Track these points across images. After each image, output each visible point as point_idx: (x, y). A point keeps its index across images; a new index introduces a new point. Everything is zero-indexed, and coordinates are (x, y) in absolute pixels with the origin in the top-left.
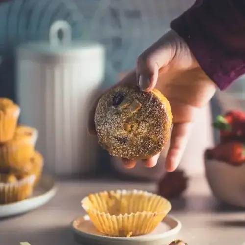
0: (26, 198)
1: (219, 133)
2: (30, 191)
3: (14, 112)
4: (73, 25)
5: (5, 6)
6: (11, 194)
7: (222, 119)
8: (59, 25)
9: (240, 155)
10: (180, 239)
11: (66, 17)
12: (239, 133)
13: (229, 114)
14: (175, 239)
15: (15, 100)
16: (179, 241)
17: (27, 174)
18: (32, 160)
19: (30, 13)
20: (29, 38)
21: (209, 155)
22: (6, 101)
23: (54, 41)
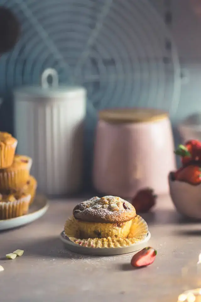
0: (23, 215)
1: (181, 159)
2: (26, 208)
3: (12, 143)
4: (60, 72)
5: (4, 57)
6: (11, 211)
7: (183, 147)
8: (48, 72)
9: (198, 177)
10: (150, 246)
11: (54, 65)
12: (197, 159)
13: (189, 143)
14: (146, 246)
15: (13, 134)
16: (149, 248)
17: (24, 194)
18: (28, 183)
19: (25, 62)
20: (24, 83)
21: (173, 177)
22: (6, 135)
23: (45, 85)
